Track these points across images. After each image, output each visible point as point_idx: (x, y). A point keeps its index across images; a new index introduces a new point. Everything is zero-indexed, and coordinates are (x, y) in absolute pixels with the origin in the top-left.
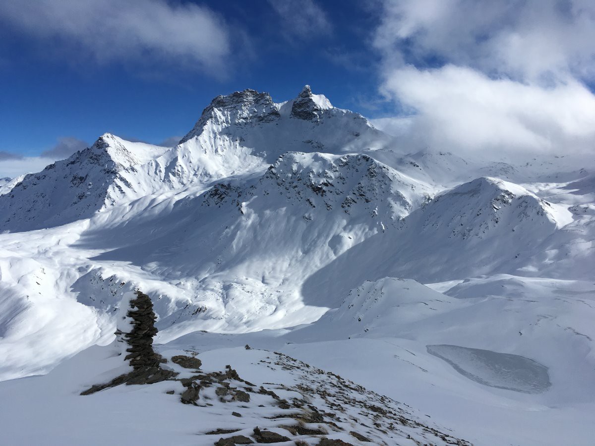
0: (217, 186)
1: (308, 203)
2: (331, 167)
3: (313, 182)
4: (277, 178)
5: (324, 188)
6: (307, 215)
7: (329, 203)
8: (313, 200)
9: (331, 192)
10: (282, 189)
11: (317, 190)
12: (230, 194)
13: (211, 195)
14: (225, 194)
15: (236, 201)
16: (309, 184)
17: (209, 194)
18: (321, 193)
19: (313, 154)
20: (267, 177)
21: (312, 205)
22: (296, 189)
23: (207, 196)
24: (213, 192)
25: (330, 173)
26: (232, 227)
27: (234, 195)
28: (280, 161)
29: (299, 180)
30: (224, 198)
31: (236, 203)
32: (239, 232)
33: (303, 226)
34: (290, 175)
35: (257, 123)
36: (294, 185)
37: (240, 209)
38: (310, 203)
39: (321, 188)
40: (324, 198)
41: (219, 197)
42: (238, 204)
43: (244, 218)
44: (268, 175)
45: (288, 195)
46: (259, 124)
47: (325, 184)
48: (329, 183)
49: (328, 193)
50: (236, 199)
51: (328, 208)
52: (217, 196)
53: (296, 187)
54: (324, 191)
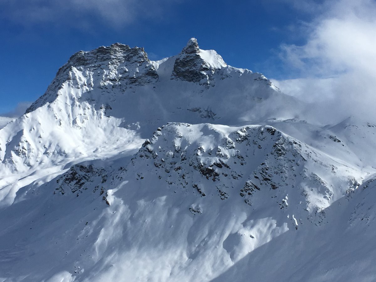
0: (75, 168)
1: (195, 190)
2: (225, 143)
3: (201, 162)
4: (155, 157)
5: (217, 170)
6: (194, 206)
7: (224, 190)
8: (202, 187)
9: (226, 175)
10: (161, 171)
11: (207, 172)
12: (91, 179)
13: (66, 179)
14: (85, 178)
15: (100, 187)
16: (196, 165)
17: (64, 178)
18: (212, 177)
19: (202, 125)
20: (141, 156)
21: (200, 192)
22: (180, 171)
23: (61, 182)
24: (69, 176)
25: (224, 151)
26: (94, 223)
27: (97, 179)
28: (158, 135)
29: (183, 160)
30: (83, 183)
31: (99, 191)
32: (103, 230)
33: (188, 221)
34: (171, 153)
35: (128, 86)
36: (177, 166)
37: (104, 199)
38: (198, 190)
39: (212, 171)
40: (218, 184)
41: (77, 183)
42: (103, 192)
43: (109, 211)
44: (143, 154)
45: (169, 179)
46: (131, 88)
47: (219, 165)
48: (223, 164)
49: (221, 177)
50: (100, 185)
51: (223, 197)
52: (75, 181)
53: (179, 168)
54: (217, 175)
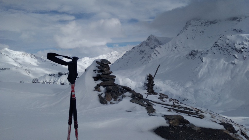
0: (192, 51)
1: (234, 57)
2: (246, 40)
3: (236, 47)
4: (219, 46)
5: (243, 50)
6: (233, 62)
7: (245, 56)
8: (236, 55)
9: (246, 51)
10: (221, 51)
12: (198, 54)
13: (190, 55)
14: (195, 54)
15: (200, 57)
16: (234, 48)
18: (240, 52)
19: (237, 35)
21: (236, 57)
23: (188, 55)
24: (190, 54)
25: (245, 43)
26: (199, 68)
28: (220, 39)
29: (229, 47)
30: (195, 56)
32: (201, 70)
33: (232, 66)
34: (225, 45)
35: (210, 24)
37: (202, 60)
39: (240, 50)
40: (242, 54)
41: (193, 56)
43: (203, 64)
44: (215, 46)
45: (224, 54)
47: (243, 48)
48: (245, 47)
49: (244, 52)
50: (201, 56)
51: (244, 59)
52: (192, 55)
53: (228, 50)
